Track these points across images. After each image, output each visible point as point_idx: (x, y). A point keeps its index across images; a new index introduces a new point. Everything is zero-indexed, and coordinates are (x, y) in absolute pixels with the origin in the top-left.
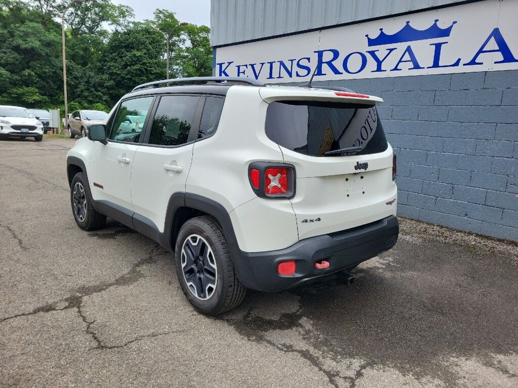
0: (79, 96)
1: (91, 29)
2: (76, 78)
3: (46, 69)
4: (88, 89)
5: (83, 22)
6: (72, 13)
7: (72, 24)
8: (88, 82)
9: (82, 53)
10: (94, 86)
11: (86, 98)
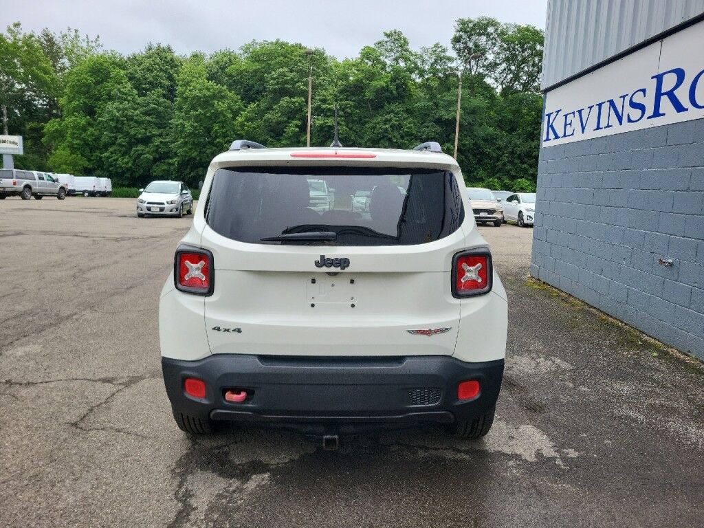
0: (500, 171)
1: (525, 85)
2: (499, 149)
3: (466, 140)
4: (511, 162)
5: (516, 77)
6: (505, 69)
7: (502, 84)
8: (512, 153)
9: (510, 116)
10: (519, 157)
11: (508, 172)
